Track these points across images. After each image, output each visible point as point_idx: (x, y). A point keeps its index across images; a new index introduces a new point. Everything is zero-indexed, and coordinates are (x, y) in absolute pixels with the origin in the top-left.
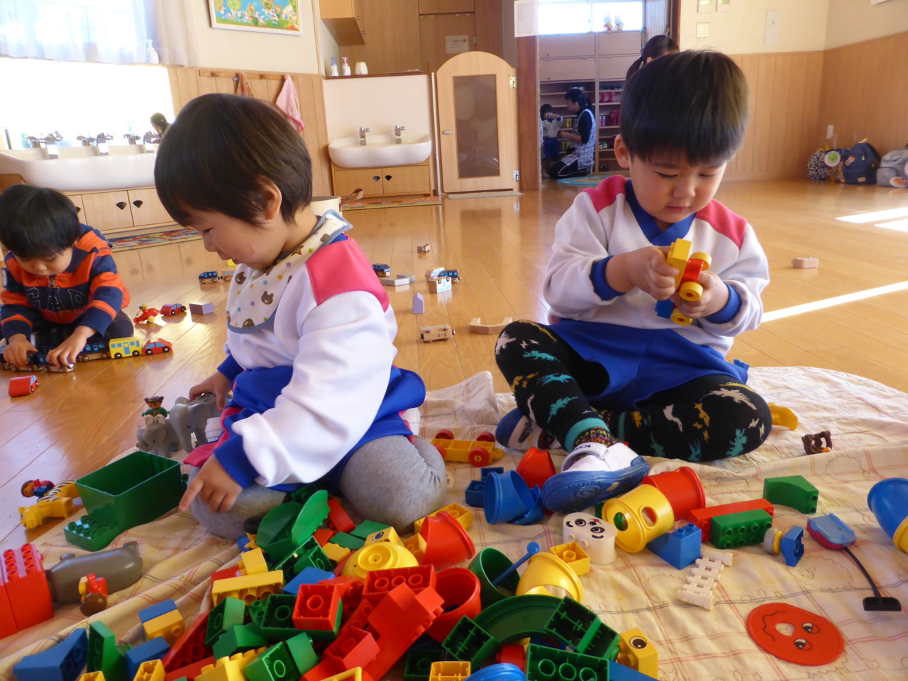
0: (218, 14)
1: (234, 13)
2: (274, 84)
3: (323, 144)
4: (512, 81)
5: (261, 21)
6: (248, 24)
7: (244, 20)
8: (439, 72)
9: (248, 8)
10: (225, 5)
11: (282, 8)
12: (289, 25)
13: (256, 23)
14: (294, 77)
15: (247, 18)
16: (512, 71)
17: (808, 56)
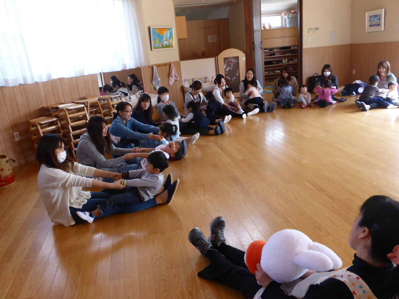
0: (154, 46)
1: (157, 44)
2: (168, 67)
3: (181, 86)
4: (244, 58)
5: (164, 46)
6: (161, 48)
7: (160, 46)
8: (219, 56)
9: (161, 42)
10: (155, 42)
11: (170, 40)
12: (171, 46)
13: (163, 47)
14: (173, 63)
15: (161, 45)
16: (244, 55)
17: (345, 46)
